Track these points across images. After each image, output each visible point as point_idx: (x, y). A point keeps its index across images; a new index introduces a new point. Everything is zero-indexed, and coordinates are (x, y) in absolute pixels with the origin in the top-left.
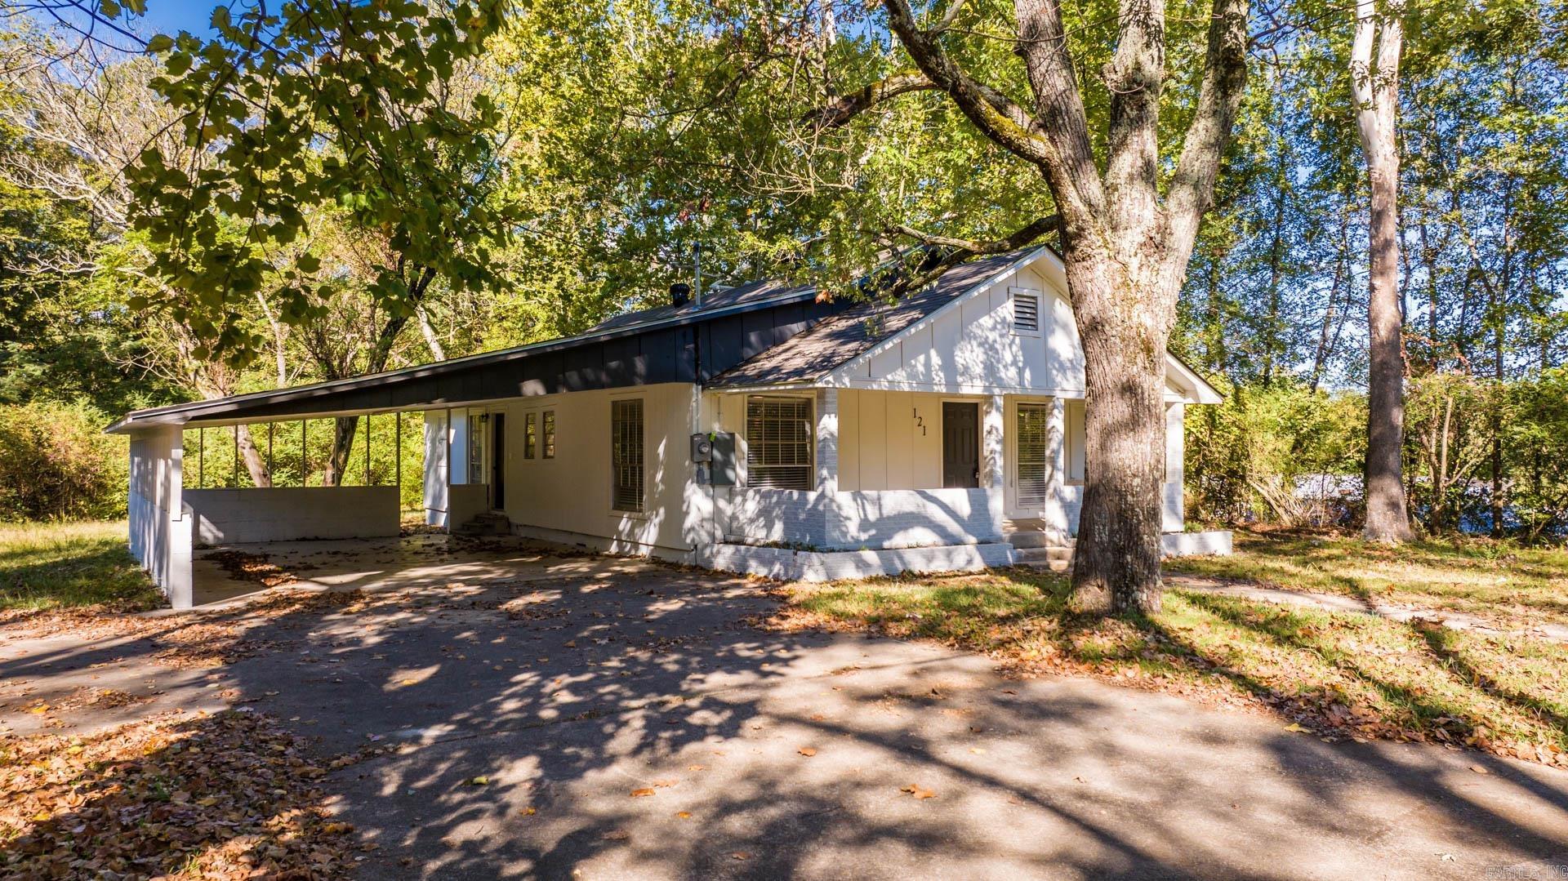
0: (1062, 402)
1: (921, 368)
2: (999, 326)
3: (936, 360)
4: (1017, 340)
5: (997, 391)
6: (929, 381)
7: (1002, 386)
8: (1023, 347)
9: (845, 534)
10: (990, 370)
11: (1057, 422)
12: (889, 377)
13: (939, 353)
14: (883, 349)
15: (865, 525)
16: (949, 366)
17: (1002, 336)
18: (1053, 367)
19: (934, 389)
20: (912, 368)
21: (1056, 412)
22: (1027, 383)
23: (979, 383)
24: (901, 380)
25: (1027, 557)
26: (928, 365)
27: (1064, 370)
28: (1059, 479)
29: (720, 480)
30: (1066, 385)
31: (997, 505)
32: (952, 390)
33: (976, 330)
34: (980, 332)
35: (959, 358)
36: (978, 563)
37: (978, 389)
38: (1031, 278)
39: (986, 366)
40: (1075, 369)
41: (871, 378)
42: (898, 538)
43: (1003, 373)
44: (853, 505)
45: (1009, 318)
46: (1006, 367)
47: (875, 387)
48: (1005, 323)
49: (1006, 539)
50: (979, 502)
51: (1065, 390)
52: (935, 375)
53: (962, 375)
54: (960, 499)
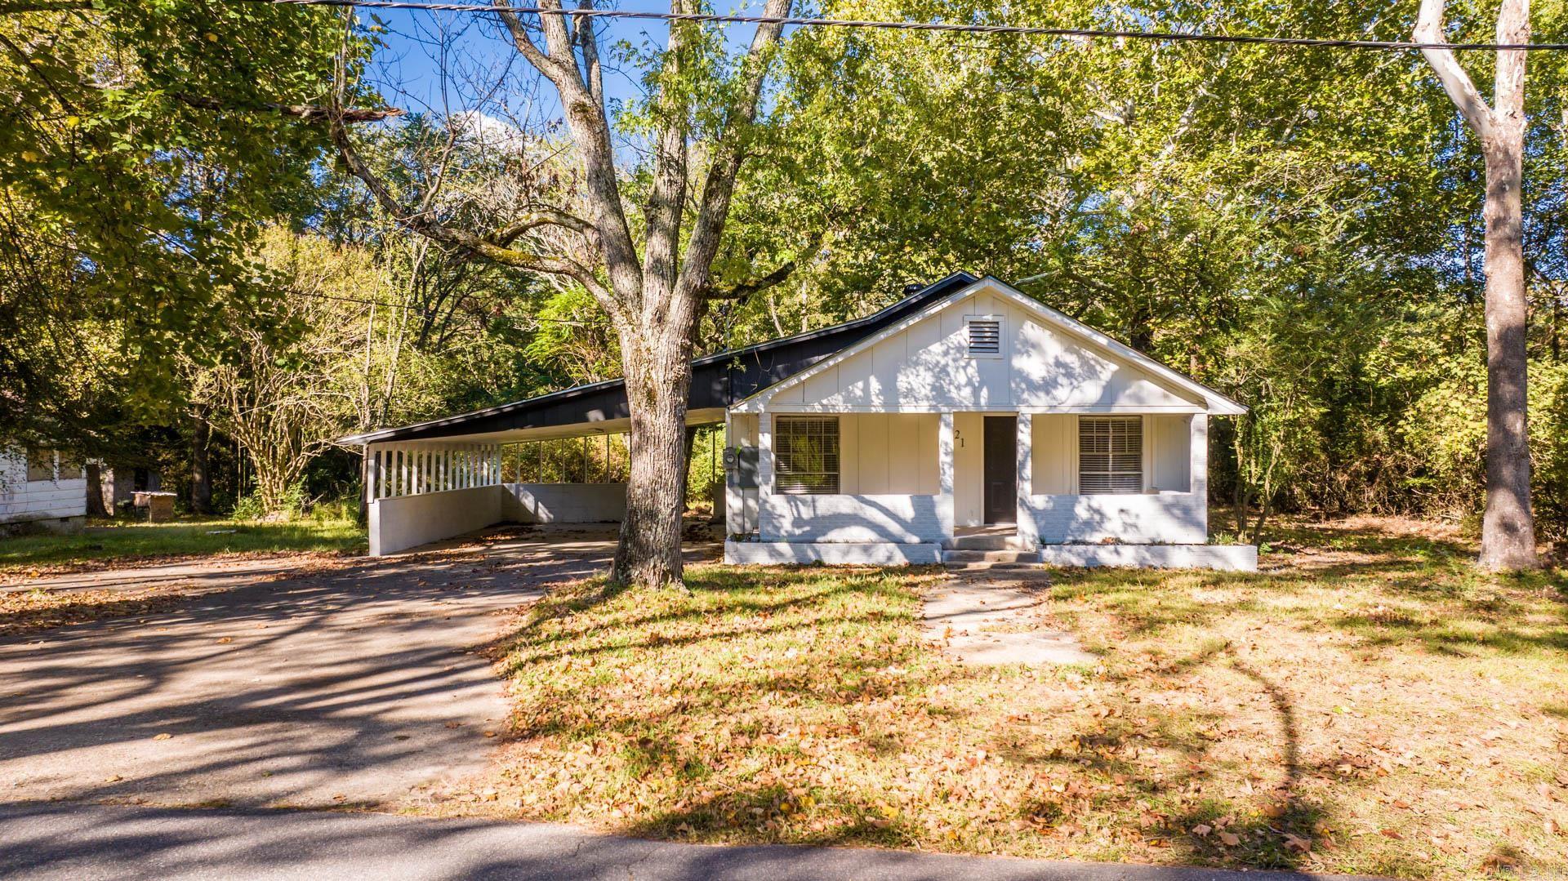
0: (1030, 417)
1: (859, 393)
2: (951, 352)
3: (875, 385)
4: (974, 363)
5: (945, 409)
6: (869, 403)
7: (950, 402)
8: (980, 371)
9: (778, 529)
10: (939, 393)
11: (1024, 436)
12: (825, 402)
13: (879, 380)
14: (799, 380)
15: (798, 522)
17: (955, 360)
18: (1018, 385)
19: (874, 410)
20: (849, 392)
21: (1021, 426)
22: (983, 401)
23: (925, 403)
24: (837, 404)
25: (959, 558)
26: (866, 389)
27: (1033, 387)
28: (1025, 488)
29: (748, 483)
30: (1033, 400)
31: (946, 511)
32: (892, 410)
33: (924, 357)
34: (929, 358)
35: (902, 382)
36: (900, 560)
37: (923, 408)
38: (993, 304)
39: (934, 388)
40: (1048, 385)
41: (804, 403)
42: (833, 535)
43: (954, 393)
44: (786, 505)
45: (965, 344)
46: (958, 388)
47: (809, 410)
48: (960, 349)
49: (955, 540)
50: (925, 507)
51: (1032, 406)
52: (874, 398)
53: (906, 397)
54: (902, 504)
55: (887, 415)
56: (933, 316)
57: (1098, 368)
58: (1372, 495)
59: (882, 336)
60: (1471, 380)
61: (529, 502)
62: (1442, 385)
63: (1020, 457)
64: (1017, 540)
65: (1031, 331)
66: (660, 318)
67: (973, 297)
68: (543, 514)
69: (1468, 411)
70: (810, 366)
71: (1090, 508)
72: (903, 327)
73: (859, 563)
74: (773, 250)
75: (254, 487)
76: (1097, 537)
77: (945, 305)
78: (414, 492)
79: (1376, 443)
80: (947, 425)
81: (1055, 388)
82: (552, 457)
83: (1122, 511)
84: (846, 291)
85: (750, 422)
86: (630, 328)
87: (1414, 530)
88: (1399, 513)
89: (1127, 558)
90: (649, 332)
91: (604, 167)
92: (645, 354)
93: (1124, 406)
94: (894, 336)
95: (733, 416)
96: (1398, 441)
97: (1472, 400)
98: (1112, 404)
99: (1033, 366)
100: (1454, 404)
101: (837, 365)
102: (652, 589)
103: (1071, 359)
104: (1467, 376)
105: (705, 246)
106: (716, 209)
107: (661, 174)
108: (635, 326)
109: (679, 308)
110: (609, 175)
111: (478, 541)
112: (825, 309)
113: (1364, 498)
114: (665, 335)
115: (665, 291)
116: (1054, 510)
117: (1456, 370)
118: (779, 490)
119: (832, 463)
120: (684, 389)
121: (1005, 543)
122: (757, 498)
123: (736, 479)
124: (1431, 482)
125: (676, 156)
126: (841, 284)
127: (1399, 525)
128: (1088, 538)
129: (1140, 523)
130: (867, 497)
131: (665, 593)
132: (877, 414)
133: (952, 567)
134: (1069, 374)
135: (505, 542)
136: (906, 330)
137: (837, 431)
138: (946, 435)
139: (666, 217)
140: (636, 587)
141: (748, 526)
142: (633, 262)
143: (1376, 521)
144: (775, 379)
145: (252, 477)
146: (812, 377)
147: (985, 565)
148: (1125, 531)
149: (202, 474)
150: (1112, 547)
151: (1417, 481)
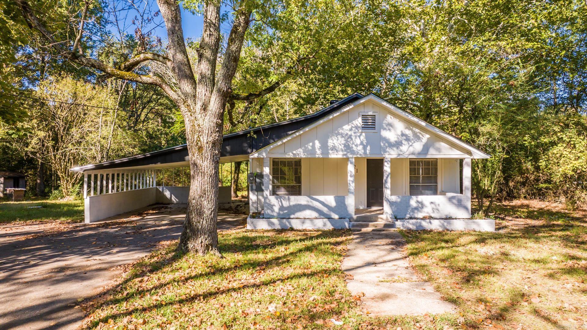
0: (389, 159)
1: (310, 148)
2: (353, 129)
3: (317, 144)
4: (364, 134)
6: (315, 153)
7: (353, 152)
8: (366, 137)
9: (272, 212)
10: (347, 147)
11: (387, 168)
12: (294, 152)
13: (320, 142)
14: (282, 142)
15: (282, 208)
16: (324, 146)
17: (355, 133)
18: (384, 145)
19: (317, 156)
20: (306, 148)
21: (386, 164)
22: (368, 152)
23: (341, 153)
24: (300, 153)
25: (357, 226)
26: (313, 146)
27: (391, 145)
28: (387, 192)
29: (259, 189)
30: (392, 152)
31: (351, 202)
32: (325, 156)
33: (341, 131)
34: (343, 132)
35: (330, 143)
36: (329, 227)
37: (340, 155)
38: (373, 107)
39: (345, 146)
40: (398, 144)
41: (285, 153)
42: (298, 215)
43: (355, 148)
44: (276, 200)
45: (359, 125)
46: (357, 146)
47: (287, 156)
48: (357, 127)
49: (355, 217)
50: (341, 201)
51: (391, 154)
52: (317, 150)
53: (332, 150)
54: (330, 200)
55: (323, 158)
56: (345, 113)
57: (421, 136)
58: (524, 191)
59: (321, 121)
60: (572, 143)
61: (167, 194)
62: (559, 145)
63: (385, 178)
64: (384, 216)
65: (389, 118)
66: (205, 108)
67: (364, 103)
68: (174, 199)
69: (572, 156)
70: (288, 135)
71: (418, 202)
72: (331, 117)
73: (311, 228)
74: (267, 75)
75: (59, 186)
76: (420, 215)
77: (351, 107)
78: (110, 192)
79: (527, 169)
80: (351, 163)
81: (401, 146)
82: (185, 173)
83: (432, 203)
84: (304, 104)
85: (260, 161)
86: (189, 114)
87: (543, 206)
88: (535, 198)
89: (436, 225)
90: (200, 116)
91: (177, 28)
92: (197, 128)
93: (432, 154)
94: (327, 122)
95: (253, 159)
96: (537, 168)
97: (574, 151)
98: (426, 154)
99: (391, 136)
100: (565, 153)
101: (300, 135)
102: (200, 254)
103: (408, 132)
104: (570, 141)
105: (228, 69)
106: (234, 49)
107: (206, 31)
108: (192, 112)
109: (214, 104)
110: (179, 33)
111: (140, 214)
112: (295, 113)
113: (521, 192)
114: (208, 117)
115: (208, 94)
116: (400, 202)
117: (565, 138)
118: (274, 193)
119: (298, 180)
120: (218, 146)
121: (378, 218)
122: (263, 196)
123: (254, 187)
124: (550, 186)
125: (214, 21)
126: (302, 102)
127: (536, 204)
128: (416, 216)
129: (440, 208)
130: (314, 197)
131: (207, 257)
132: (319, 158)
133: (354, 231)
134: (408, 139)
135: (152, 214)
136: (332, 119)
137: (300, 165)
138: (351, 168)
139: (208, 53)
140: (191, 254)
141: (260, 209)
142: (191, 77)
143: (526, 202)
144: (272, 141)
145: (59, 182)
146: (288, 141)
147: (369, 229)
148: (434, 212)
149: (40, 180)
150: (428, 221)
151: (544, 186)
